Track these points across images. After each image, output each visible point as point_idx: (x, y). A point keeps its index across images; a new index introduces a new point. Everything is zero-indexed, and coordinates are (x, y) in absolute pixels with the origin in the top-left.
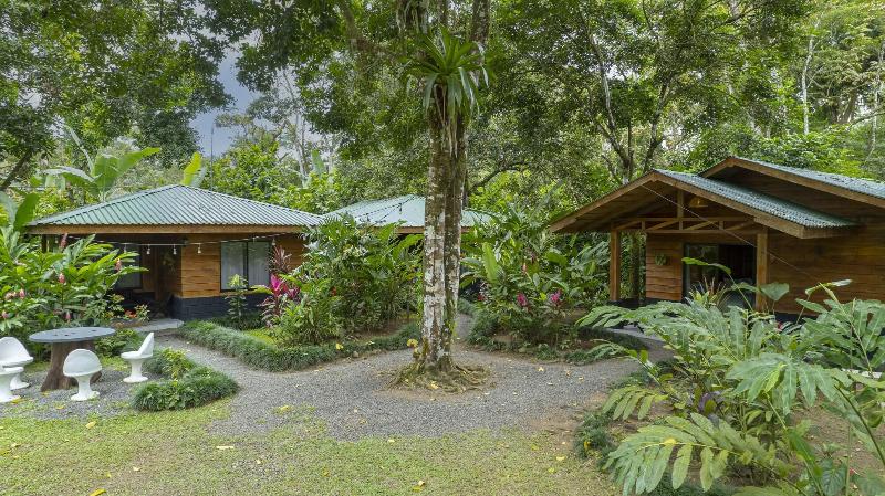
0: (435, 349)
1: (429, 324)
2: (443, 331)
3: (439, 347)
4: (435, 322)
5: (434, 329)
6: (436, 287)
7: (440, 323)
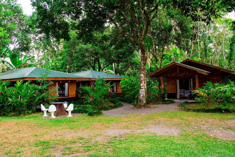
0: (143, 101)
2: (145, 97)
4: (143, 95)
5: (143, 97)
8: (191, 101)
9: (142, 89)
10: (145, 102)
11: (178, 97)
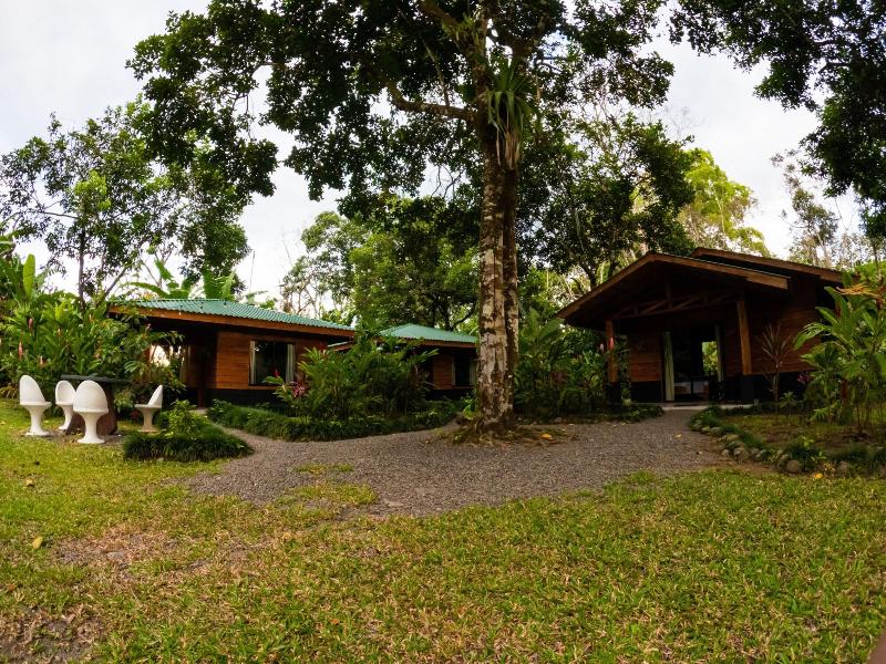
0: (496, 400)
1: (489, 369)
2: (506, 377)
3: (502, 399)
4: (496, 366)
5: (495, 376)
6: (498, 323)
7: (503, 367)
8: (731, 407)
9: (492, 331)
10: (505, 407)
11: (670, 394)
